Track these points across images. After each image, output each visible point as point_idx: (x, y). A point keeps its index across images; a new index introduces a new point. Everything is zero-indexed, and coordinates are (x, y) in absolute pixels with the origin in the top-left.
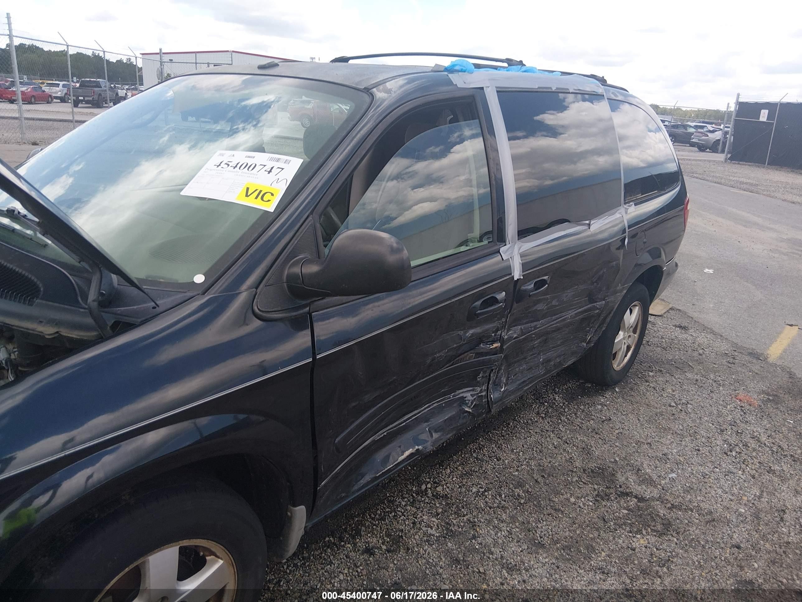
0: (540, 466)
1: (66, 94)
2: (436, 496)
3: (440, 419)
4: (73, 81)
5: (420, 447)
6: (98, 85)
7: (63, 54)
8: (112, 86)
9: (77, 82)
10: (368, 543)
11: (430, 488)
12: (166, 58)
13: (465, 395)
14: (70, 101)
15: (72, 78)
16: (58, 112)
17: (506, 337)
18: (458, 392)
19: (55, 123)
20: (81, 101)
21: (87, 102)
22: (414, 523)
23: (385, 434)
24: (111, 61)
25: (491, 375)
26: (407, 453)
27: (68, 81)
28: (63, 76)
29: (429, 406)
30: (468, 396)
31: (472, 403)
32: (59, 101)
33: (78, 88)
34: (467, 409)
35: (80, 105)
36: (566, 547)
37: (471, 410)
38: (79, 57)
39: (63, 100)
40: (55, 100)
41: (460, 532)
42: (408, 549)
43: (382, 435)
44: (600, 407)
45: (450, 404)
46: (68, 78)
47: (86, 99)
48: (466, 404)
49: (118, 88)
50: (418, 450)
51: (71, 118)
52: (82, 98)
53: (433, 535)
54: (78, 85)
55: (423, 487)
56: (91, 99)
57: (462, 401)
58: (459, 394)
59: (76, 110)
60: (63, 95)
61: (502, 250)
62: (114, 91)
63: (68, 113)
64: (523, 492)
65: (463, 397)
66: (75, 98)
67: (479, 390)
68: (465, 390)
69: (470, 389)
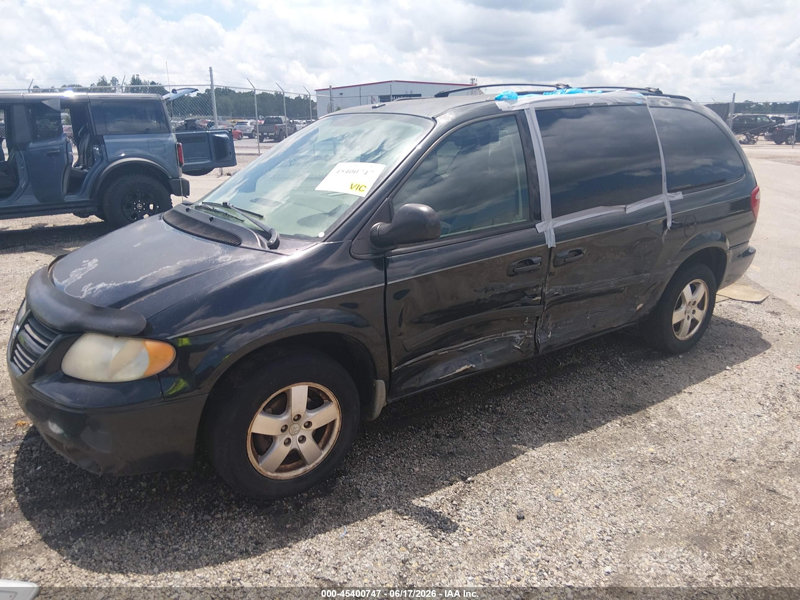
0: (585, 401)
1: (253, 131)
2: (495, 412)
3: (492, 350)
4: (259, 119)
5: (474, 366)
6: (280, 121)
7: (251, 94)
8: (291, 121)
9: (263, 119)
10: (438, 432)
11: (492, 408)
12: (336, 93)
13: (514, 335)
14: (256, 137)
15: (258, 116)
16: (247, 147)
17: (547, 293)
18: (508, 333)
19: (245, 156)
20: (266, 136)
21: (271, 137)
22: (473, 425)
23: (447, 352)
24: (291, 98)
25: (538, 323)
26: (463, 368)
27: (255, 119)
28: (251, 115)
29: (483, 340)
30: (518, 337)
31: (520, 343)
32: (247, 137)
33: (263, 125)
34: (516, 346)
35: (264, 141)
36: (586, 447)
37: (519, 348)
38: (264, 96)
39: (251, 136)
40: (244, 137)
41: (506, 433)
42: (465, 437)
43: (444, 353)
44: (657, 367)
45: (501, 340)
46: (255, 116)
47: (270, 134)
48: (516, 342)
49: (297, 123)
50: (472, 367)
51: (258, 152)
52: (266, 134)
53: (485, 432)
54: (263, 122)
55: (487, 406)
56: (273, 134)
57: (512, 339)
58: (509, 334)
59: (261, 144)
60: (251, 132)
61: (537, 226)
62: (292, 127)
63: (254, 148)
64: (565, 415)
65: (513, 337)
66: (260, 134)
67: (526, 332)
68: (514, 332)
69: (519, 331)
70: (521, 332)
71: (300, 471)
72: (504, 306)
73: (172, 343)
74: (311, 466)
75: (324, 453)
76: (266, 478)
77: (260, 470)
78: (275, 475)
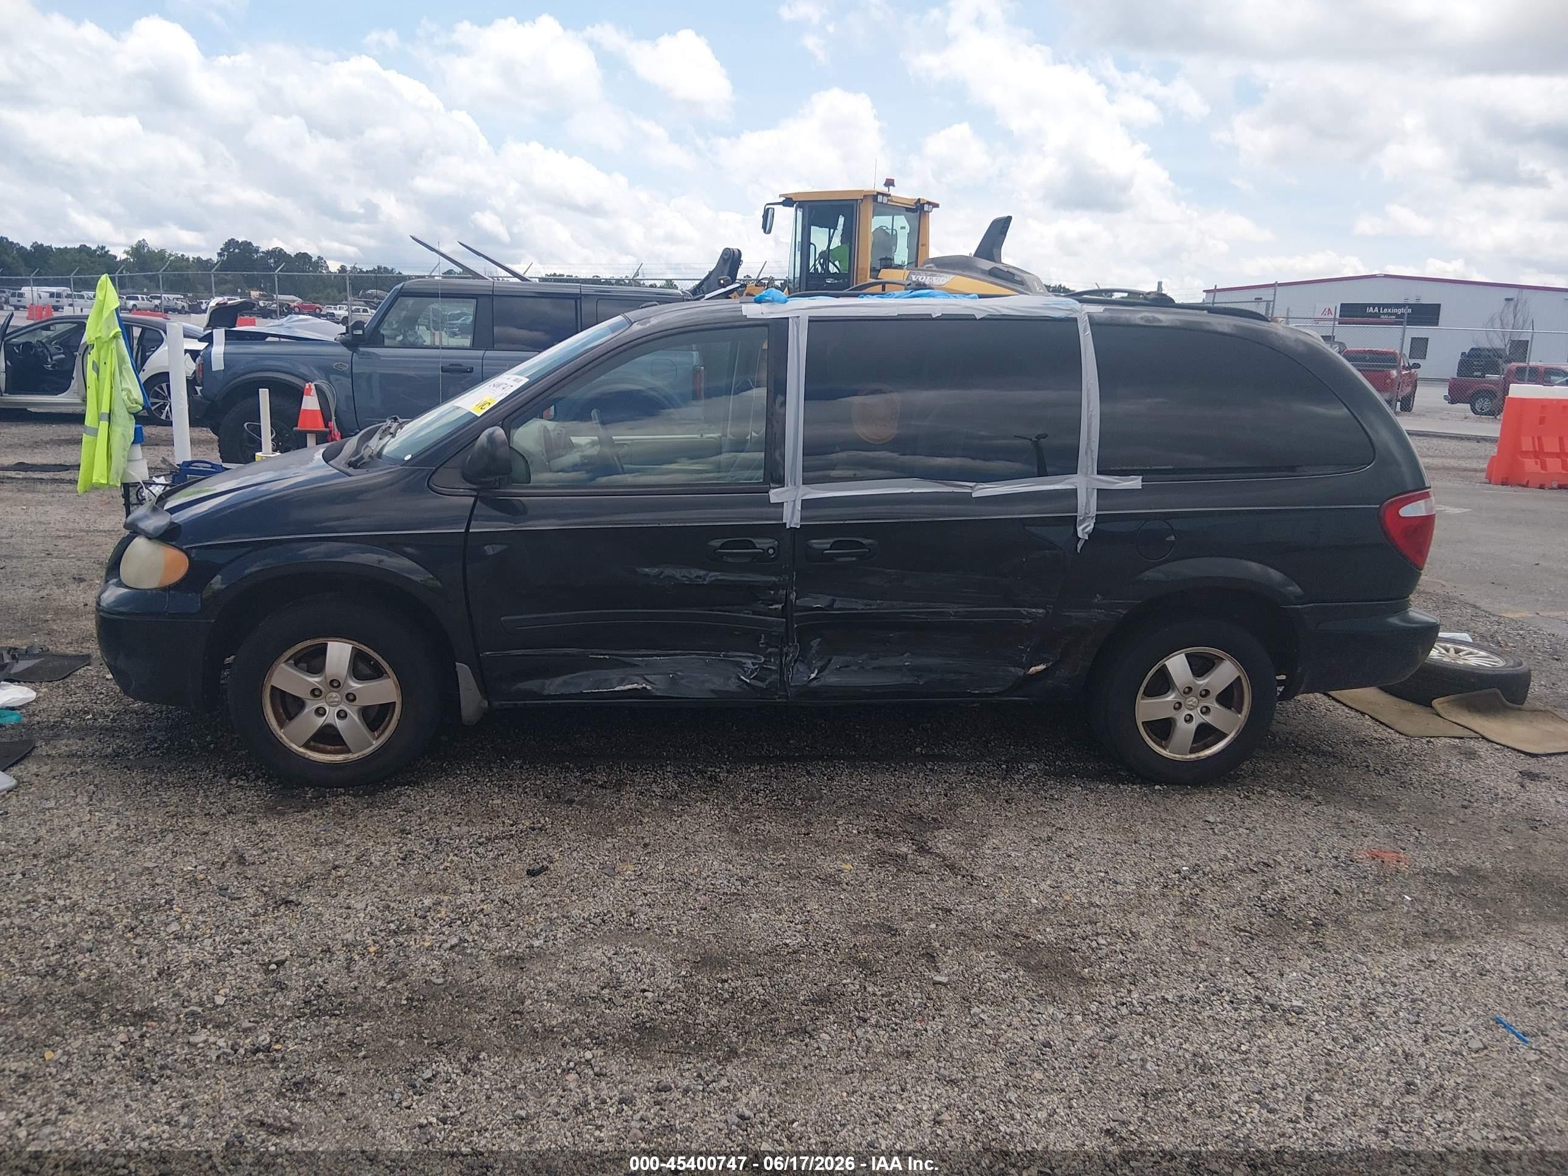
5: (649, 687)
13: (744, 661)
17: (797, 602)
18: (731, 653)
25: (790, 650)
26: (629, 686)
30: (749, 663)
31: (752, 673)
34: (743, 677)
37: (749, 681)
48: (744, 672)
50: (645, 688)
58: (735, 657)
61: (772, 491)
65: (739, 662)
67: (763, 659)
68: (744, 654)
69: (751, 655)
70: (755, 658)
71: (339, 758)
72: (718, 608)
73: (186, 552)
74: (356, 755)
75: (376, 744)
76: (289, 751)
77: (281, 738)
78: (301, 750)
